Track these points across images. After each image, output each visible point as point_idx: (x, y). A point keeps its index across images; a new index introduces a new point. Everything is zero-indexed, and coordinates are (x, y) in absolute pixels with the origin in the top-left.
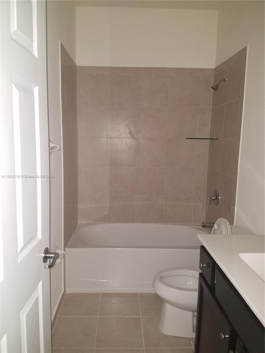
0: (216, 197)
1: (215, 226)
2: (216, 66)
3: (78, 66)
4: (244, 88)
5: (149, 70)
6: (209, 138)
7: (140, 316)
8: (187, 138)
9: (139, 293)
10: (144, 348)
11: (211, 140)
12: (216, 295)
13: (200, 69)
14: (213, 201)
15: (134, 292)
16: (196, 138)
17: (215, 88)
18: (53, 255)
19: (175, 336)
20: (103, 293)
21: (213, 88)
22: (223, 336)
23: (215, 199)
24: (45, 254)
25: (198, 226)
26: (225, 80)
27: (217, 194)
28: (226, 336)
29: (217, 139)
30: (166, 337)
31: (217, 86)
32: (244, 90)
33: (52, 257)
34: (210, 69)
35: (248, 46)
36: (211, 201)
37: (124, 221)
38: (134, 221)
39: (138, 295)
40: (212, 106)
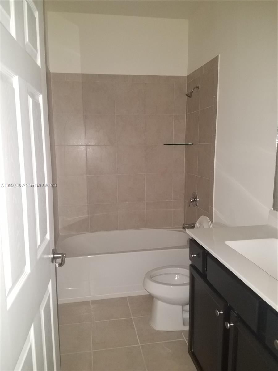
0: (195, 199)
1: (197, 224)
2: (189, 74)
3: (52, 73)
4: (217, 95)
5: (125, 77)
6: (185, 143)
7: (131, 317)
8: (164, 145)
9: (128, 297)
10: (140, 345)
11: (187, 145)
12: (209, 280)
13: (174, 77)
14: (191, 203)
15: (123, 296)
16: (173, 144)
17: (189, 96)
18: (61, 256)
19: (168, 330)
20: (91, 301)
21: (187, 95)
22: (218, 313)
23: (193, 201)
24: (53, 255)
25: (179, 228)
26: (198, 87)
27: (195, 196)
28: (221, 312)
29: (192, 144)
30: (159, 333)
31: (191, 93)
32: (217, 97)
33: (60, 257)
34: (183, 77)
35: (219, 55)
36: (190, 204)
37: (107, 230)
38: (117, 229)
39: (127, 299)
40: (186, 113)
